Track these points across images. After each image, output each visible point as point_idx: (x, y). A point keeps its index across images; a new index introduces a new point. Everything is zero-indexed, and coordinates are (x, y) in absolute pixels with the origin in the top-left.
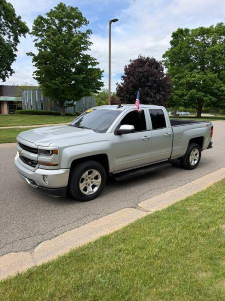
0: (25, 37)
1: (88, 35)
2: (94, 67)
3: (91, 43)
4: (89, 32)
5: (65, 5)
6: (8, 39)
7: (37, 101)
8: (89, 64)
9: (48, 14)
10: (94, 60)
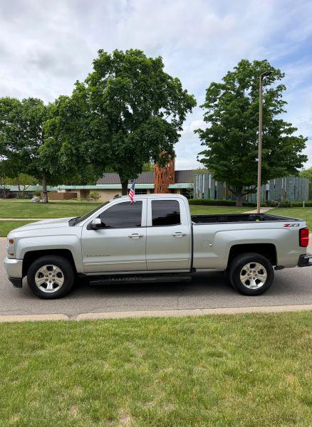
0: (191, 112)
1: (279, 93)
2: (289, 136)
3: (285, 102)
4: (281, 88)
5: (247, 62)
6: (173, 118)
7: (210, 187)
8: (282, 132)
9: (225, 79)
10: (288, 125)
